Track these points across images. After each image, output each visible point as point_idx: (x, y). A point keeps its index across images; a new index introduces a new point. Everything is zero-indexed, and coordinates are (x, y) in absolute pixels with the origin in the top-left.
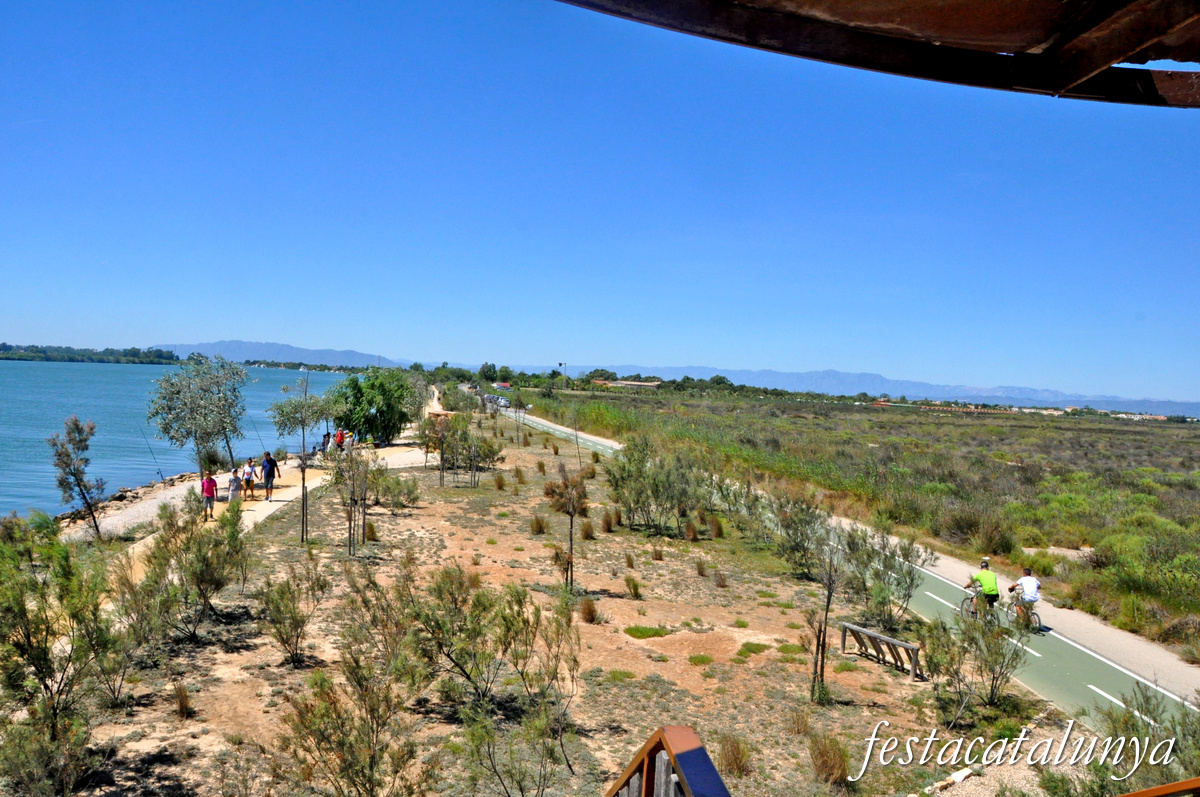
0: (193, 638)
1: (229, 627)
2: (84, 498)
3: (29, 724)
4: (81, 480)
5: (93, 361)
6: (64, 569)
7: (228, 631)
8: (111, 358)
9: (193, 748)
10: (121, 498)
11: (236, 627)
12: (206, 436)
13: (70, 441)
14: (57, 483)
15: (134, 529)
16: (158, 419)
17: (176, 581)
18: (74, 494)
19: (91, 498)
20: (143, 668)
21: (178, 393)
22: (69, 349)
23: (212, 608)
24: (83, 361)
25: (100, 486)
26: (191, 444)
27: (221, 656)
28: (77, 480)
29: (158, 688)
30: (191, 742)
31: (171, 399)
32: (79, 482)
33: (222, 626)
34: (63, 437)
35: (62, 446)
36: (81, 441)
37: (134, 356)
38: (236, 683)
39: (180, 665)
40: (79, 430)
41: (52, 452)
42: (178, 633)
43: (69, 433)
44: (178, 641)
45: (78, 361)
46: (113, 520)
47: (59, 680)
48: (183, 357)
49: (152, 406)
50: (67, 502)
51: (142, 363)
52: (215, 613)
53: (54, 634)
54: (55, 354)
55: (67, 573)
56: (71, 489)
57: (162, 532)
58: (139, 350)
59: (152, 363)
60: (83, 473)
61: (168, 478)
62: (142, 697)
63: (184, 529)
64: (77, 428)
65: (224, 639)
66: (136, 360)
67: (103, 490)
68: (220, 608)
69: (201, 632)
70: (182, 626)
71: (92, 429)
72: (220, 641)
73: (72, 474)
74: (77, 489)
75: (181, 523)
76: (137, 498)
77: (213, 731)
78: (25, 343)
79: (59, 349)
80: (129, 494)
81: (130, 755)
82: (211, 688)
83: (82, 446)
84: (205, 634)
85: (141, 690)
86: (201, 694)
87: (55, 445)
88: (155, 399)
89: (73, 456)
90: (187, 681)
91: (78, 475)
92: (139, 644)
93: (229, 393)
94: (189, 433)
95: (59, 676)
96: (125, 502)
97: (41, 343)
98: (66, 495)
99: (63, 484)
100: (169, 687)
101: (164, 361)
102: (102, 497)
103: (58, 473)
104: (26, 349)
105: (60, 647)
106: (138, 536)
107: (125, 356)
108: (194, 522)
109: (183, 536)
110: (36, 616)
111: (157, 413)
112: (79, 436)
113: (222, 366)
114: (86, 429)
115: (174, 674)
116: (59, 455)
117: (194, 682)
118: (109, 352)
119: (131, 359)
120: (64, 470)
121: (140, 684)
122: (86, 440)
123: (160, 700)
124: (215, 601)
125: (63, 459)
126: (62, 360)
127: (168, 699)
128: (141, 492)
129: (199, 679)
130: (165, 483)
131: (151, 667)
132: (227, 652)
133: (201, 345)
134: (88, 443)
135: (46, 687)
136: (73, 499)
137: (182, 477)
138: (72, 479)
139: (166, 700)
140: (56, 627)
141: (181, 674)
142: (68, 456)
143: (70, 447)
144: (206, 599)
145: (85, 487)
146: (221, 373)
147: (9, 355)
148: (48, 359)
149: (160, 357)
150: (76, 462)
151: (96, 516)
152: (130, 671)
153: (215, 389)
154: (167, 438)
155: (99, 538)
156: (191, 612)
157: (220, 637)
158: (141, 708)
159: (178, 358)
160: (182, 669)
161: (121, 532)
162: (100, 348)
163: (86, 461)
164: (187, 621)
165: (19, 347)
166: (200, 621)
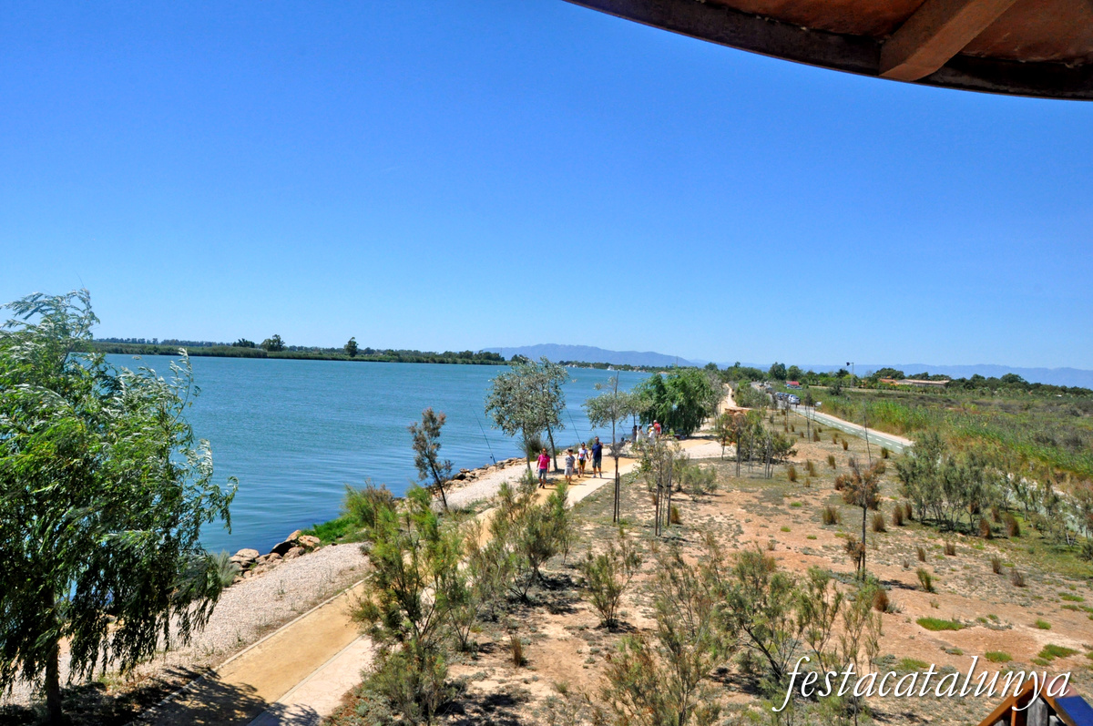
0: (524, 599)
1: (554, 592)
2: (436, 476)
3: (402, 656)
4: (434, 462)
5: (435, 362)
6: (432, 533)
7: (553, 595)
8: (450, 359)
9: (525, 692)
10: (462, 478)
11: (559, 593)
12: (533, 427)
13: (426, 428)
14: (415, 463)
15: (473, 504)
16: (494, 412)
17: (512, 550)
18: (428, 473)
19: (441, 477)
20: (485, 621)
21: (510, 389)
22: (416, 353)
23: (540, 575)
24: (427, 362)
25: (448, 467)
26: (520, 432)
27: (547, 615)
28: (430, 461)
29: (496, 639)
30: (524, 687)
31: (504, 395)
32: (432, 463)
33: (548, 591)
34: (420, 425)
35: (420, 433)
36: (434, 429)
37: (467, 357)
38: (559, 640)
39: (514, 620)
40: (433, 419)
41: (411, 436)
42: (512, 594)
43: (425, 422)
44: (511, 600)
45: (424, 362)
46: (458, 495)
47: (425, 624)
48: (508, 358)
49: (489, 400)
50: (422, 479)
51: (474, 363)
52: (542, 579)
53: (423, 586)
54: (406, 357)
55: (435, 537)
56: (426, 468)
57: (501, 507)
58: (472, 353)
59: (482, 363)
60: (435, 455)
61: (499, 462)
62: (484, 645)
63: (519, 505)
64: (432, 418)
65: (550, 602)
66: (470, 361)
67: (450, 470)
68: (545, 575)
69: (531, 594)
70: (515, 588)
71: (443, 419)
72: (546, 603)
73: (428, 457)
74: (430, 468)
75: (516, 501)
76: (474, 478)
77: (542, 679)
78: (383, 348)
79: (408, 352)
80: (468, 474)
81: (476, 692)
82: (539, 643)
83: (435, 432)
84: (534, 596)
85: (483, 639)
86: (532, 647)
87: (414, 431)
88: (491, 395)
89: (428, 441)
90: (521, 635)
91: (431, 457)
92: (484, 600)
93: (551, 389)
94: (518, 424)
95: (425, 620)
96: (464, 481)
97: (396, 347)
98: (422, 473)
99: (420, 464)
100: (506, 639)
101: (492, 362)
102: (449, 476)
103: (416, 454)
104: (384, 352)
105: (427, 596)
106: (477, 510)
107: (461, 358)
108: (527, 500)
109: (518, 512)
110: (410, 570)
111: (493, 406)
112: (433, 424)
113: (546, 367)
114: (439, 419)
115: (508, 628)
116: (417, 440)
117: (525, 636)
118: (448, 354)
119: (466, 360)
120: (421, 453)
121: (482, 634)
122: (438, 428)
123: (498, 649)
124: (541, 569)
125: (420, 443)
126: (412, 361)
127: (506, 648)
128: (477, 472)
129: (530, 634)
130: (496, 466)
131: (491, 621)
132: (553, 613)
133: (523, 347)
134: (439, 430)
135: (416, 628)
136: (427, 476)
137: (510, 461)
138: (427, 461)
139: (503, 649)
140: (424, 580)
141: (515, 628)
142: (425, 441)
143: (425, 433)
144: (536, 566)
145: (437, 467)
146: (545, 372)
147: (372, 358)
148: (401, 361)
149: (489, 359)
150: (430, 447)
151: (444, 491)
152: (474, 622)
153: (539, 387)
154: (501, 428)
155: (447, 509)
156: (523, 577)
157: (546, 600)
158: (483, 654)
159: (503, 359)
160: (516, 624)
161: (464, 506)
162: (441, 351)
163: (438, 446)
164: (519, 584)
165: (379, 351)
166: (530, 585)
